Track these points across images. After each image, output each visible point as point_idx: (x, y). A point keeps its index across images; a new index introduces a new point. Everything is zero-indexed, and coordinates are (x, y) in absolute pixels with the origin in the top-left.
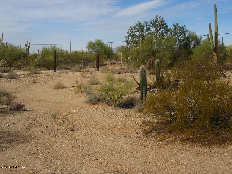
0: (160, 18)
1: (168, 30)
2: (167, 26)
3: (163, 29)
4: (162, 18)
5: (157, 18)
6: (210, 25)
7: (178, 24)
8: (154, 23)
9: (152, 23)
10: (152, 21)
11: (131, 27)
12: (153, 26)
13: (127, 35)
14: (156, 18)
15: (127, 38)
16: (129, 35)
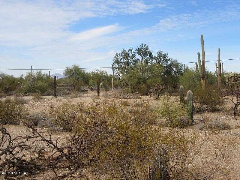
0: (145, 46)
1: (152, 58)
2: (151, 53)
3: (147, 57)
4: (148, 46)
5: (143, 46)
6: (199, 54)
7: (161, 51)
8: (139, 51)
9: (138, 51)
10: (138, 49)
11: (116, 54)
12: (138, 54)
13: (114, 62)
14: (141, 46)
15: (113, 65)
16: (116, 62)
